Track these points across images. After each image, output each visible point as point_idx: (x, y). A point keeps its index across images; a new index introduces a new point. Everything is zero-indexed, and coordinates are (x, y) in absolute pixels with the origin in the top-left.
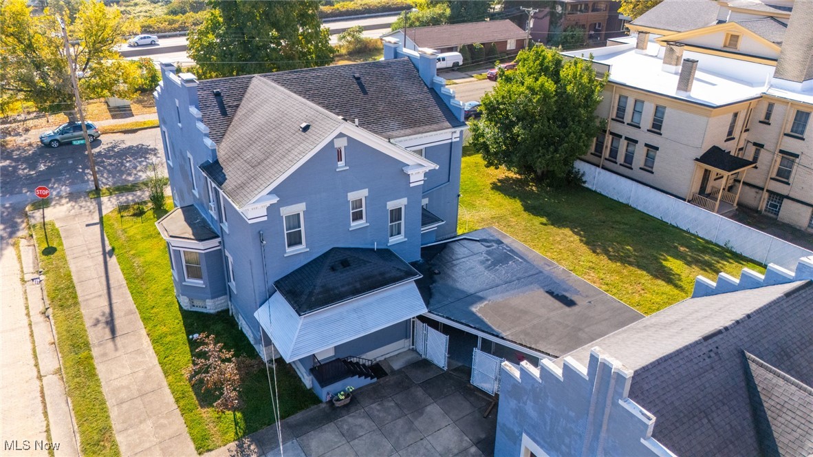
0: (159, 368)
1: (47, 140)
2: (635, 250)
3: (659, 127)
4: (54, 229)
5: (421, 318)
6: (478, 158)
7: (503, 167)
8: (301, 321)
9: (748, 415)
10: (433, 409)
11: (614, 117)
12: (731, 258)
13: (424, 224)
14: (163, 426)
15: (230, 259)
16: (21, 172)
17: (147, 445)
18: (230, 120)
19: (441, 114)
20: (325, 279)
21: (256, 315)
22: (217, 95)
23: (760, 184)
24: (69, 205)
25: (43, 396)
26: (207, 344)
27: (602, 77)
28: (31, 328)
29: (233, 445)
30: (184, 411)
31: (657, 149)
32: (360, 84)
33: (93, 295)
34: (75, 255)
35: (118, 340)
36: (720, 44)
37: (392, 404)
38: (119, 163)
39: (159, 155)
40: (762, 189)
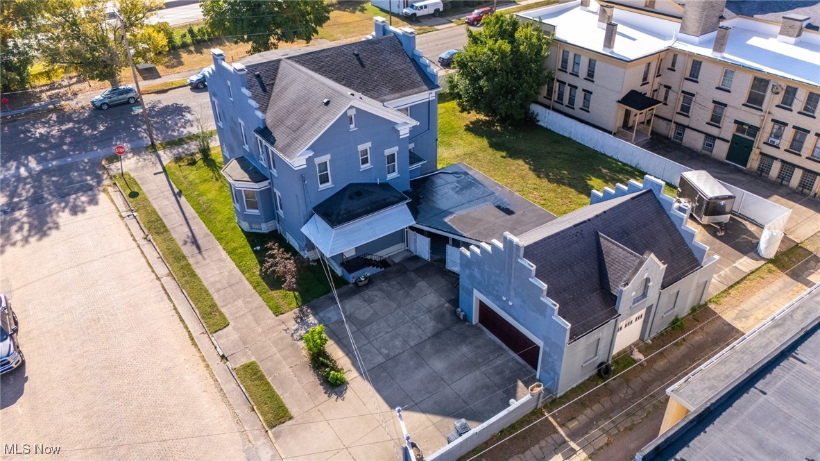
0: (237, 269)
1: (98, 104)
2: (569, 174)
3: (592, 76)
4: (131, 178)
5: (412, 228)
6: (453, 104)
7: (473, 112)
8: (334, 232)
9: (596, 267)
10: (422, 284)
11: (560, 67)
12: (638, 176)
13: (411, 163)
14: (249, 302)
15: (278, 194)
16: (85, 132)
17: (242, 313)
18: (270, 96)
19: (420, 79)
20: (346, 205)
21: (302, 230)
22: (258, 76)
23: (669, 118)
24: (135, 158)
25: (165, 289)
26: (274, 249)
27: (549, 35)
28: (140, 249)
29: (296, 310)
30: (260, 293)
31: (591, 93)
32: (359, 59)
33: (177, 225)
34: (155, 197)
35: (204, 253)
36: (642, 5)
37: (395, 282)
38: (162, 121)
39: (192, 113)
40: (671, 121)
